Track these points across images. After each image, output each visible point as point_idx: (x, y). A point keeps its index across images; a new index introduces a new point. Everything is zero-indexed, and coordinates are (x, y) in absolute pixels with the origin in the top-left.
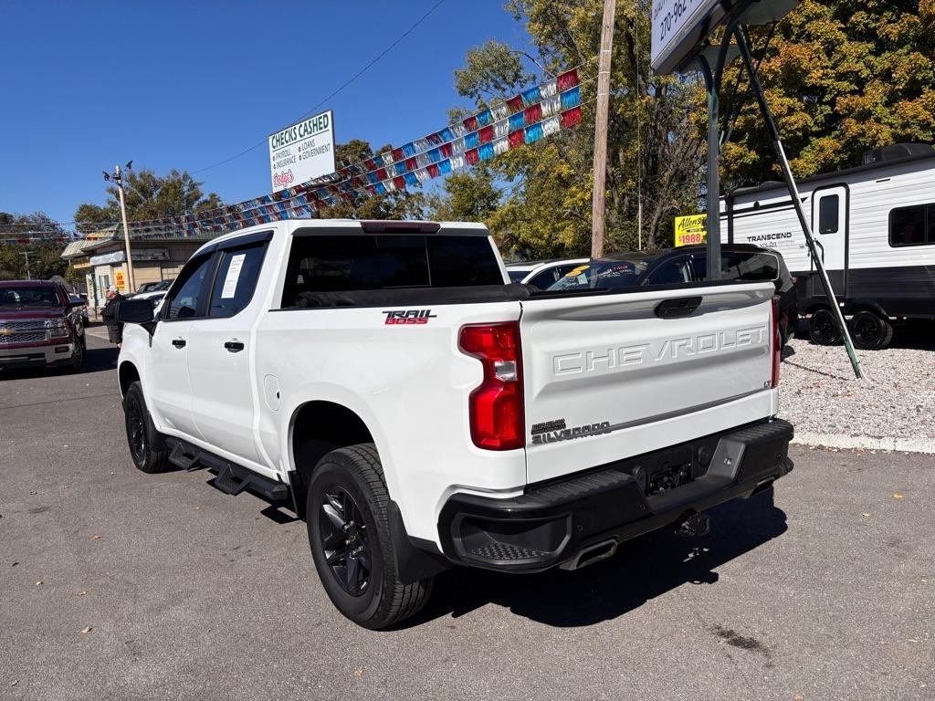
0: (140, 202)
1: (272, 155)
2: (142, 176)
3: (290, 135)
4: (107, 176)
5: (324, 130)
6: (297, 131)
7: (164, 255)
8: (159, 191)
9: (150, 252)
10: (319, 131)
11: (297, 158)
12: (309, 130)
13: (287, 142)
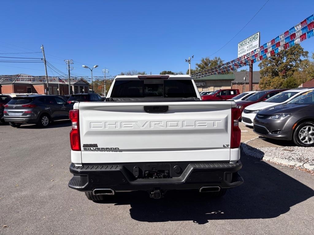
0: (205, 68)
1: (239, 50)
2: (206, 59)
3: (245, 43)
4: (186, 61)
5: (256, 39)
6: (247, 41)
7: (204, 84)
8: (210, 64)
9: (200, 83)
10: (255, 40)
11: (246, 50)
12: (251, 40)
13: (244, 45)
